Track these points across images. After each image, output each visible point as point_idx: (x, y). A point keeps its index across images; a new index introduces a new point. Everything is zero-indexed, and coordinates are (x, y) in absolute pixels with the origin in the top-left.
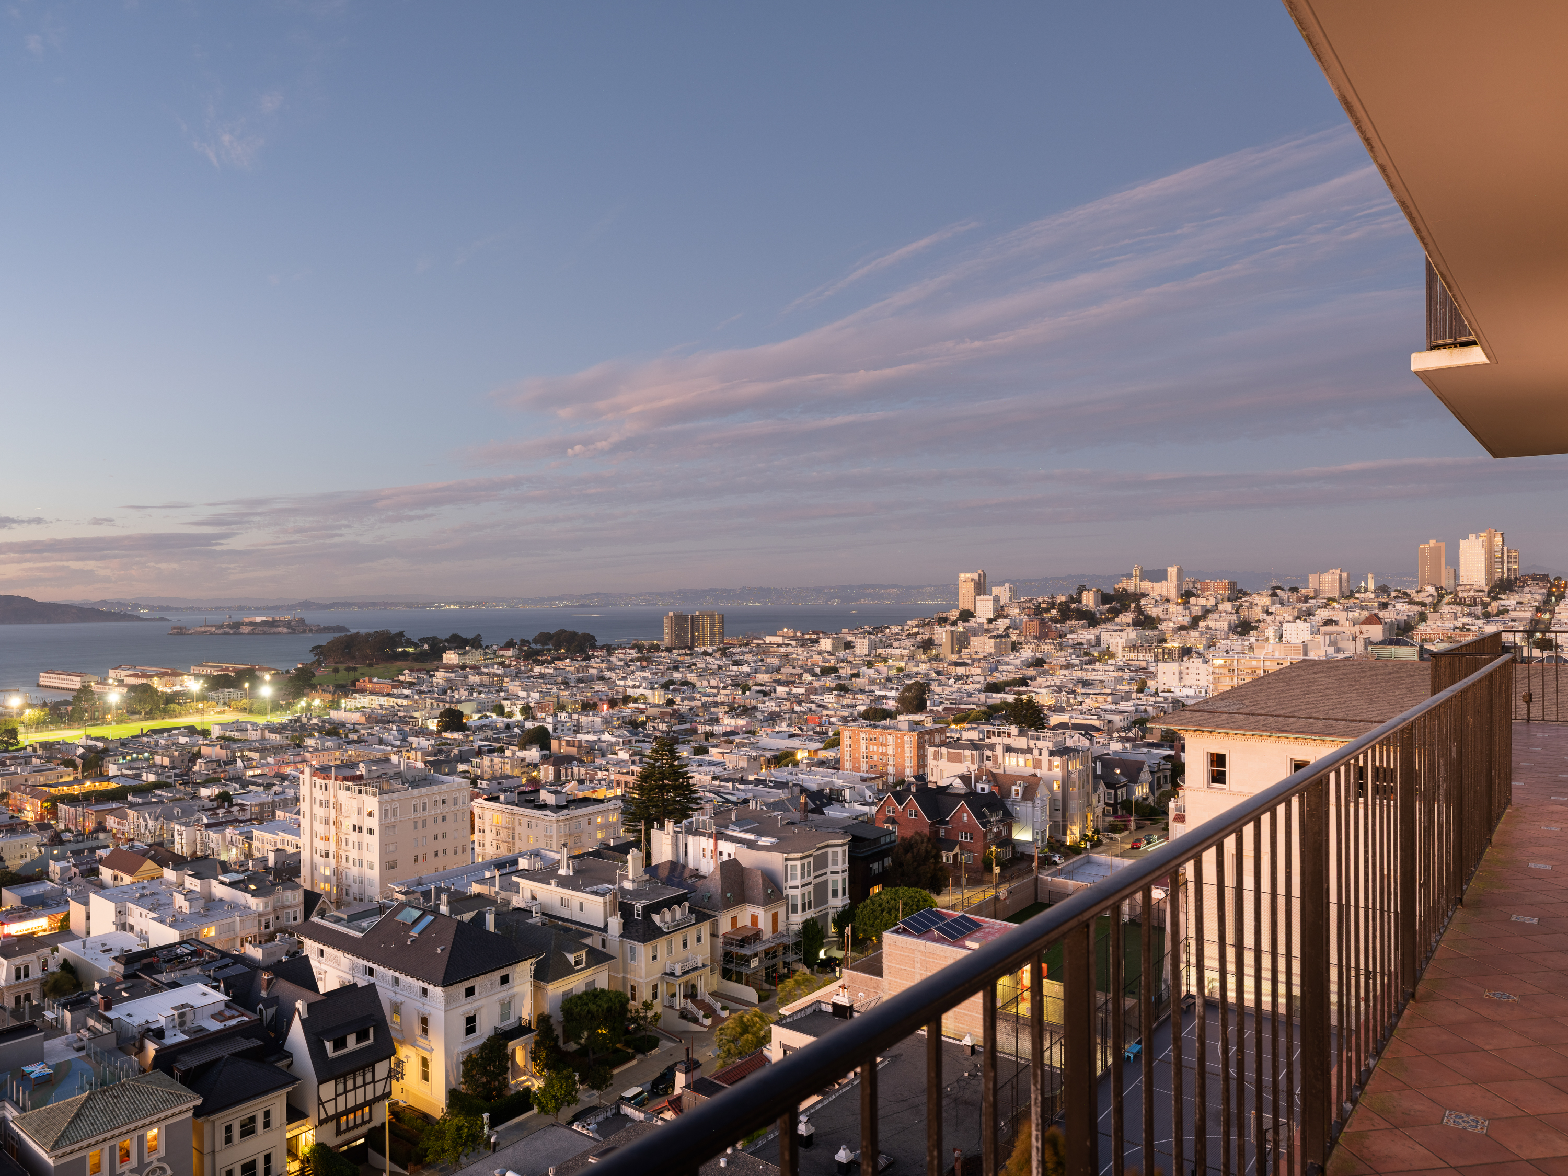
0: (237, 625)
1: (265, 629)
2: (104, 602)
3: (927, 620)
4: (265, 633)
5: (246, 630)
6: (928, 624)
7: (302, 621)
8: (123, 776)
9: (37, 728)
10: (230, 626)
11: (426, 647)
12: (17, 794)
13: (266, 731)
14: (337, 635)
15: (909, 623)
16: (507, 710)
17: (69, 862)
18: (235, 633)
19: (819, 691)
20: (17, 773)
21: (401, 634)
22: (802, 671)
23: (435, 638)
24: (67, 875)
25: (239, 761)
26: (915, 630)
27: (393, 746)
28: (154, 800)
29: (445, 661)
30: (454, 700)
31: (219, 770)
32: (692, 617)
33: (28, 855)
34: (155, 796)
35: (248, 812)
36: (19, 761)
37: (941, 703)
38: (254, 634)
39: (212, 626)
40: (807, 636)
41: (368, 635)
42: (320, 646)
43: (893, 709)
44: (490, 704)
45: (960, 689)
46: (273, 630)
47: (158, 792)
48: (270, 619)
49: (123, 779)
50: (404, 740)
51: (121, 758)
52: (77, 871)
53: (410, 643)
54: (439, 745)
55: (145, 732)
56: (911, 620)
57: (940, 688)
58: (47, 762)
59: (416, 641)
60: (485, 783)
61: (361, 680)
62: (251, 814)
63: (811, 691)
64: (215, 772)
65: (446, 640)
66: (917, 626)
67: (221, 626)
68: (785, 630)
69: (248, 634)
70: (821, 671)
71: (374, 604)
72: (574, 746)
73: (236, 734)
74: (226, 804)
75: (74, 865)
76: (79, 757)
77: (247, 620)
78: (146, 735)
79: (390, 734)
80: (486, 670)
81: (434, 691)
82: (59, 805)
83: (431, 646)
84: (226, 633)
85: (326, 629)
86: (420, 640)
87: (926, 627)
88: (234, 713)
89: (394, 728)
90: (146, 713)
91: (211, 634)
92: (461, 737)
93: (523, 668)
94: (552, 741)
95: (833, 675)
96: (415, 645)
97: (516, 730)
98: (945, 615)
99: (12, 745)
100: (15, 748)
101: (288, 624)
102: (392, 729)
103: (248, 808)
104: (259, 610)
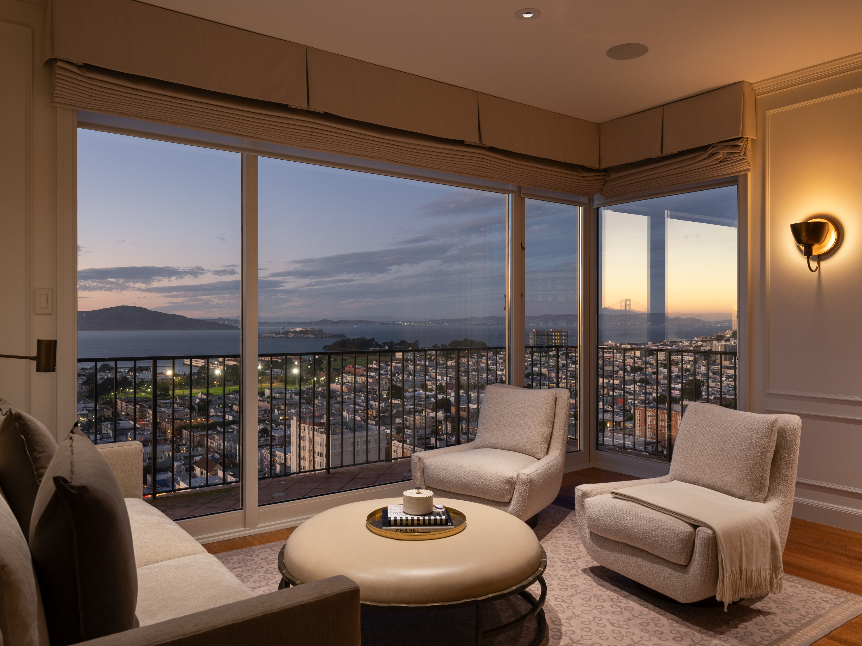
0: (287, 333)
1: (302, 335)
2: (220, 319)
3: (709, 337)
4: (301, 338)
5: (291, 335)
6: (709, 340)
7: (321, 331)
8: (217, 416)
9: (180, 387)
10: (283, 333)
11: (387, 347)
12: (164, 423)
13: (293, 394)
14: (337, 339)
15: (696, 339)
16: (429, 387)
17: (181, 462)
18: (285, 338)
19: (629, 383)
20: (165, 412)
21: (373, 340)
22: (618, 369)
23: (391, 343)
24: (180, 470)
25: (276, 410)
26: (700, 344)
27: (361, 406)
28: (230, 430)
29: (397, 357)
30: (399, 380)
31: (265, 415)
32: (548, 332)
33: (163, 457)
34: (231, 428)
35: (277, 440)
36: (167, 405)
37: (713, 394)
38: (295, 338)
39: (274, 333)
40: (623, 346)
41: (354, 340)
42: (327, 346)
43: (678, 396)
44: (419, 383)
45: (728, 384)
46: (306, 336)
47: (233, 426)
48: (304, 330)
49: (216, 418)
50: (367, 403)
51: (217, 406)
52: (184, 467)
53: (378, 345)
54: (387, 407)
55: (231, 392)
56: (697, 337)
57: (715, 384)
58: (181, 406)
59: (381, 344)
60: (409, 431)
61: (348, 366)
62: (279, 442)
63: (624, 382)
64: (263, 417)
65: (398, 344)
66: (701, 341)
67: (278, 333)
68: (610, 342)
69: (292, 338)
70: (631, 370)
71: (362, 322)
72: (465, 411)
73: (278, 395)
74: (265, 435)
75: (183, 465)
76: (196, 404)
77: (292, 330)
78: (232, 394)
79: (360, 399)
80: (419, 362)
81: (388, 374)
82: (183, 430)
83: (389, 347)
84: (281, 337)
85: (334, 336)
86: (383, 343)
87: (708, 342)
88: (279, 383)
89: (363, 395)
90: (234, 381)
91: (273, 337)
92: (399, 402)
93: (441, 362)
94: (452, 407)
95: (639, 373)
96: (381, 346)
97: (432, 399)
98: (722, 334)
99: (166, 396)
100: (167, 398)
101: (313, 333)
102: (361, 396)
103: (277, 438)
104: (299, 324)
